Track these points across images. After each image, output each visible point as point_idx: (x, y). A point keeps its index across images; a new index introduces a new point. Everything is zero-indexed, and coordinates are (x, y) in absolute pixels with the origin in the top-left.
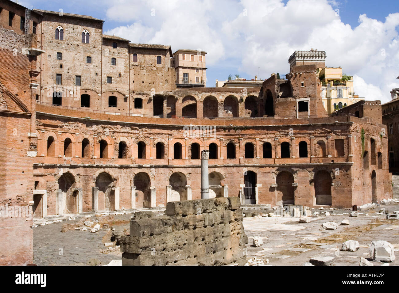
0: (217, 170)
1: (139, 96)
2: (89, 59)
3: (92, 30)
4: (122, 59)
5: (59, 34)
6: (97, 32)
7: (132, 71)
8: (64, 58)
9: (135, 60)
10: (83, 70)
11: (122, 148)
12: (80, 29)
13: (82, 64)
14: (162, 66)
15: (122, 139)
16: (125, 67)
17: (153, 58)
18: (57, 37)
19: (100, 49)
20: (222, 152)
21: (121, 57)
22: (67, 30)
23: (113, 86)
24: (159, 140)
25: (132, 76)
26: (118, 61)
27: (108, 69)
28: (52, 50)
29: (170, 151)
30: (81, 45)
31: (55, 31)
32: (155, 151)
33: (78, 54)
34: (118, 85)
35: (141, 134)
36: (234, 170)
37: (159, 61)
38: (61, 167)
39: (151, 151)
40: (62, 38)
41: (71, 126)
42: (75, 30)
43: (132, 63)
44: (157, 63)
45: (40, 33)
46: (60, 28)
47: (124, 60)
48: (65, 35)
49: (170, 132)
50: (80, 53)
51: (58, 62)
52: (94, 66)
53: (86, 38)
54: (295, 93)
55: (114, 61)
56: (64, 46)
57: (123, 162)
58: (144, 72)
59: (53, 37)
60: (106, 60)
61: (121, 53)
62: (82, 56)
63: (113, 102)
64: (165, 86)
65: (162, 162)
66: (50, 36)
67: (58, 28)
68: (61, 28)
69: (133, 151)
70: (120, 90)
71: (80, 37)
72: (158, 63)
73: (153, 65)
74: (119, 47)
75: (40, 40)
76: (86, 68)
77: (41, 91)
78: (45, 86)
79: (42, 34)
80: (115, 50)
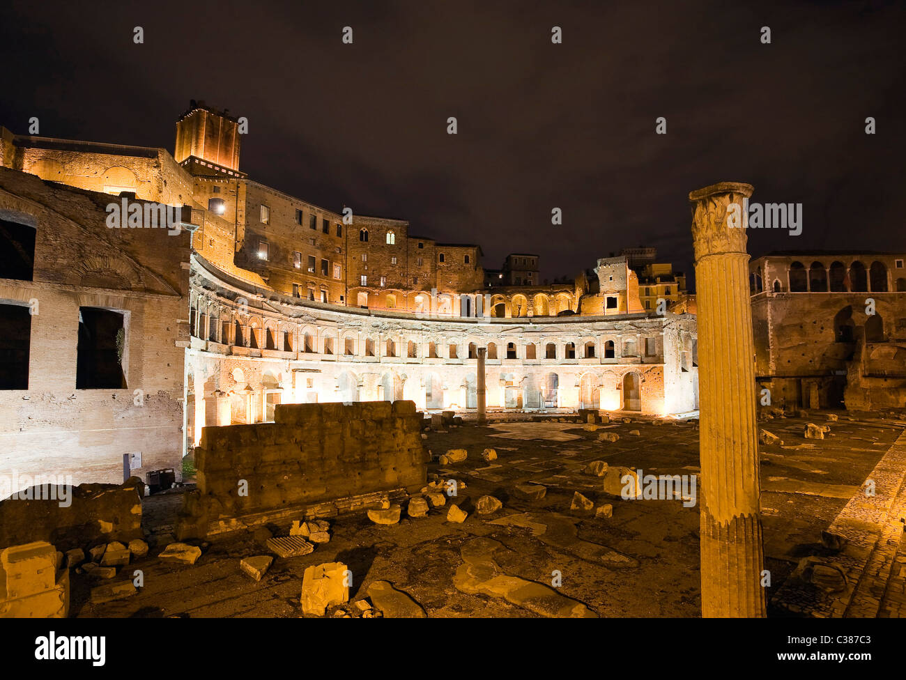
3: (397, 231)
4: (428, 259)
5: (364, 237)
6: (403, 235)
7: (439, 272)
9: (442, 259)
10: (388, 271)
12: (385, 230)
13: (387, 265)
14: (469, 265)
16: (432, 266)
17: (460, 257)
18: (361, 239)
19: (406, 250)
21: (427, 257)
22: (371, 231)
25: (439, 276)
26: (424, 261)
27: (413, 269)
28: (357, 252)
30: (386, 246)
31: (359, 233)
33: (383, 255)
40: (366, 240)
42: (380, 231)
43: (439, 262)
45: (345, 235)
46: (364, 229)
47: (430, 259)
48: (370, 237)
51: (363, 264)
52: (399, 266)
54: (602, 289)
56: (368, 248)
59: (358, 239)
60: (412, 260)
61: (427, 253)
62: (387, 257)
66: (355, 238)
67: (362, 229)
68: (366, 230)
72: (466, 262)
74: (426, 247)
75: (344, 242)
76: (391, 268)
77: (346, 293)
78: (350, 287)
79: (347, 236)
80: (420, 250)
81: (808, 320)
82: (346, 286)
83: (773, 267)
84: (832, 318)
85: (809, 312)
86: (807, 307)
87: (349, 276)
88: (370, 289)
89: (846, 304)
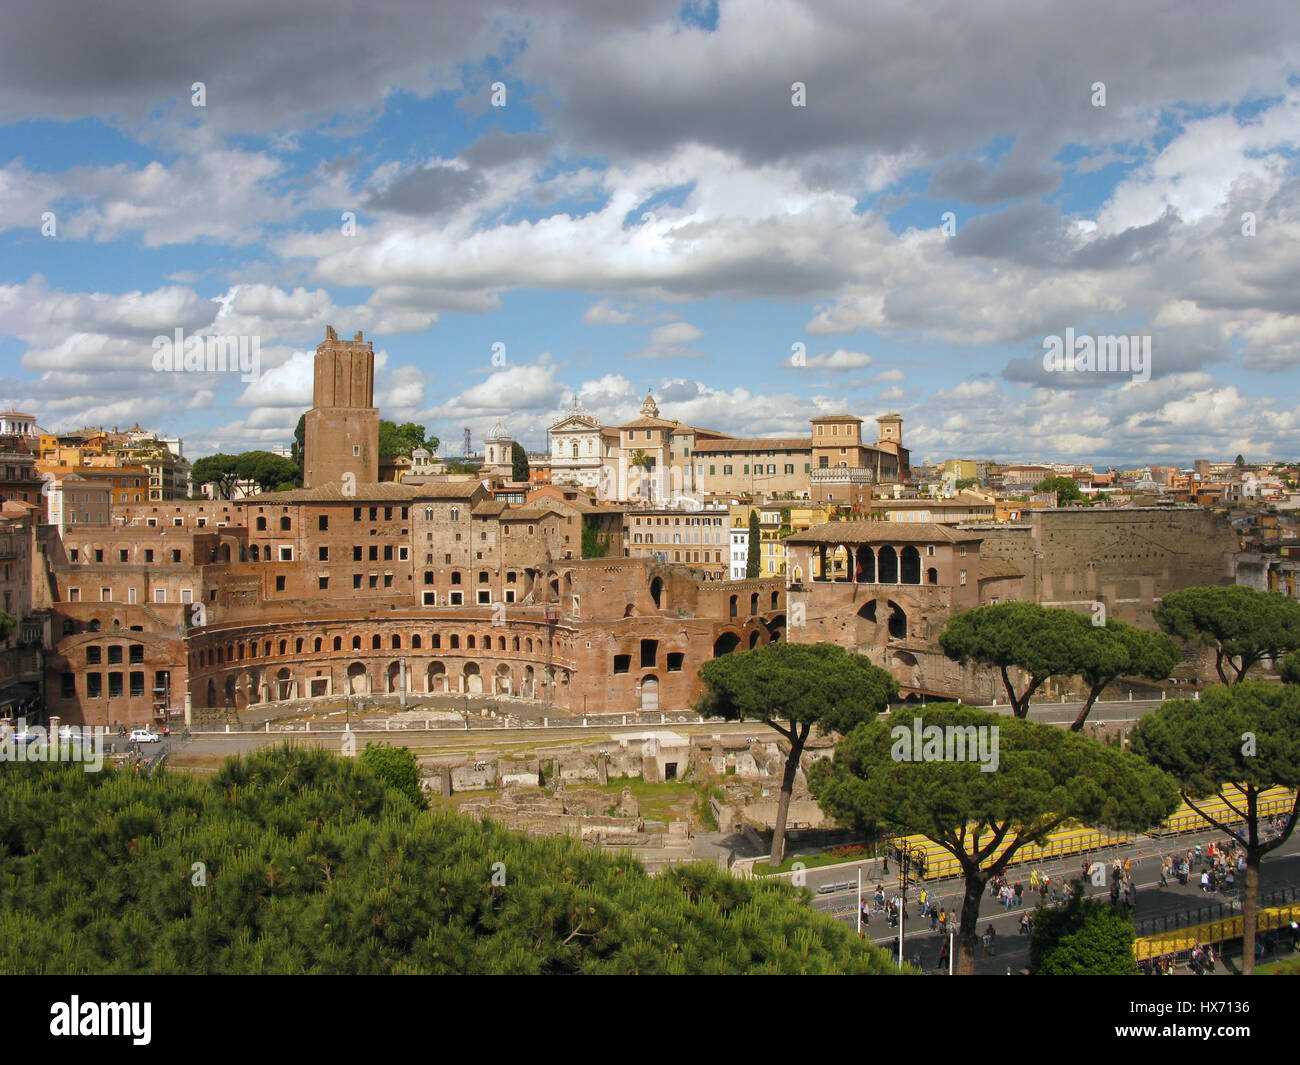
0: (505, 662)
1: (512, 570)
2: (458, 537)
3: (461, 507)
4: (493, 533)
5: (429, 515)
6: (466, 508)
7: (504, 545)
8: (434, 538)
9: (507, 532)
10: (453, 548)
11: (417, 642)
12: (448, 506)
13: (451, 542)
14: (533, 537)
15: (415, 632)
16: (496, 540)
17: (525, 528)
18: (427, 518)
19: (470, 525)
20: (509, 644)
21: (492, 530)
22: (436, 510)
23: (484, 561)
24: (453, 632)
25: (504, 550)
26: (489, 535)
27: (478, 545)
28: (423, 531)
29: (464, 642)
30: (450, 524)
31: (425, 513)
32: (449, 641)
33: (447, 533)
34: (491, 560)
35: (436, 628)
36: (517, 663)
37: (531, 532)
38: (349, 658)
39: (445, 643)
40: (432, 518)
41: (361, 626)
42: (444, 509)
43: (504, 535)
44: (528, 533)
47: (495, 533)
48: (435, 515)
49: (464, 625)
50: (449, 531)
51: (428, 543)
52: (463, 543)
53: (455, 515)
55: (484, 536)
56: (433, 527)
57: (417, 652)
58: (515, 545)
59: (424, 518)
60: (476, 536)
61: (492, 527)
62: (451, 535)
63: (484, 577)
64: (537, 558)
65: (455, 652)
66: (421, 517)
67: (428, 509)
68: (431, 509)
69: (427, 643)
70: (491, 565)
71: (449, 515)
73: (525, 535)
74: (489, 520)
75: (411, 523)
76: (455, 545)
77: (414, 572)
78: (418, 567)
79: (413, 517)
80: (484, 524)
81: (829, 615)
82: (414, 565)
83: (793, 550)
84: (855, 613)
85: (830, 606)
86: (828, 600)
87: (416, 556)
89: (870, 598)
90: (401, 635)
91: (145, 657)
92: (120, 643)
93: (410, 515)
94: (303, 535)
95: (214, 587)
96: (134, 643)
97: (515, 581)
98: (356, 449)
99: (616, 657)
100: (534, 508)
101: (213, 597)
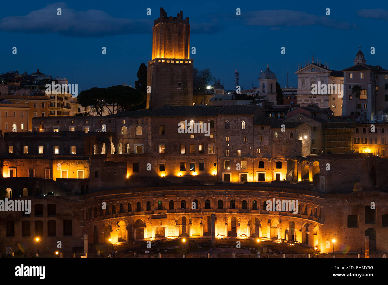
1: (279, 161)
2: (245, 139)
3: (247, 120)
4: (267, 137)
5: (227, 125)
6: (250, 121)
7: (274, 145)
8: (230, 140)
9: (276, 136)
10: (242, 146)
11: (220, 204)
13: (241, 142)
14: (293, 140)
16: (269, 141)
17: (288, 134)
18: (226, 128)
19: (252, 132)
21: (266, 135)
22: (231, 122)
23: (261, 154)
25: (274, 147)
26: (264, 138)
27: (258, 144)
28: (223, 136)
30: (240, 131)
31: (224, 124)
33: (238, 137)
40: (229, 128)
42: (236, 121)
43: (274, 138)
44: (290, 137)
45: (216, 126)
46: (227, 121)
47: (268, 137)
48: (231, 126)
50: (239, 135)
51: (227, 143)
52: (248, 143)
53: (243, 125)
55: (261, 139)
56: (230, 133)
57: (221, 211)
58: (281, 144)
59: (224, 128)
60: (257, 138)
61: (266, 133)
62: (241, 138)
64: (296, 153)
66: (221, 127)
67: (226, 121)
71: (239, 125)
73: (288, 139)
74: (265, 129)
75: (216, 131)
76: (243, 145)
77: (217, 161)
78: (220, 158)
79: (217, 126)
80: (262, 131)
82: (217, 156)
87: (219, 151)
88: (231, 158)
90: (211, 200)
91: (57, 212)
92: (42, 203)
93: (215, 126)
94: (150, 137)
95: (98, 169)
96: (50, 203)
97: (281, 167)
98: (179, 84)
99: (349, 217)
100: (292, 121)
101: (96, 176)
